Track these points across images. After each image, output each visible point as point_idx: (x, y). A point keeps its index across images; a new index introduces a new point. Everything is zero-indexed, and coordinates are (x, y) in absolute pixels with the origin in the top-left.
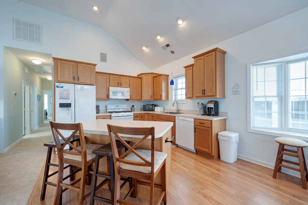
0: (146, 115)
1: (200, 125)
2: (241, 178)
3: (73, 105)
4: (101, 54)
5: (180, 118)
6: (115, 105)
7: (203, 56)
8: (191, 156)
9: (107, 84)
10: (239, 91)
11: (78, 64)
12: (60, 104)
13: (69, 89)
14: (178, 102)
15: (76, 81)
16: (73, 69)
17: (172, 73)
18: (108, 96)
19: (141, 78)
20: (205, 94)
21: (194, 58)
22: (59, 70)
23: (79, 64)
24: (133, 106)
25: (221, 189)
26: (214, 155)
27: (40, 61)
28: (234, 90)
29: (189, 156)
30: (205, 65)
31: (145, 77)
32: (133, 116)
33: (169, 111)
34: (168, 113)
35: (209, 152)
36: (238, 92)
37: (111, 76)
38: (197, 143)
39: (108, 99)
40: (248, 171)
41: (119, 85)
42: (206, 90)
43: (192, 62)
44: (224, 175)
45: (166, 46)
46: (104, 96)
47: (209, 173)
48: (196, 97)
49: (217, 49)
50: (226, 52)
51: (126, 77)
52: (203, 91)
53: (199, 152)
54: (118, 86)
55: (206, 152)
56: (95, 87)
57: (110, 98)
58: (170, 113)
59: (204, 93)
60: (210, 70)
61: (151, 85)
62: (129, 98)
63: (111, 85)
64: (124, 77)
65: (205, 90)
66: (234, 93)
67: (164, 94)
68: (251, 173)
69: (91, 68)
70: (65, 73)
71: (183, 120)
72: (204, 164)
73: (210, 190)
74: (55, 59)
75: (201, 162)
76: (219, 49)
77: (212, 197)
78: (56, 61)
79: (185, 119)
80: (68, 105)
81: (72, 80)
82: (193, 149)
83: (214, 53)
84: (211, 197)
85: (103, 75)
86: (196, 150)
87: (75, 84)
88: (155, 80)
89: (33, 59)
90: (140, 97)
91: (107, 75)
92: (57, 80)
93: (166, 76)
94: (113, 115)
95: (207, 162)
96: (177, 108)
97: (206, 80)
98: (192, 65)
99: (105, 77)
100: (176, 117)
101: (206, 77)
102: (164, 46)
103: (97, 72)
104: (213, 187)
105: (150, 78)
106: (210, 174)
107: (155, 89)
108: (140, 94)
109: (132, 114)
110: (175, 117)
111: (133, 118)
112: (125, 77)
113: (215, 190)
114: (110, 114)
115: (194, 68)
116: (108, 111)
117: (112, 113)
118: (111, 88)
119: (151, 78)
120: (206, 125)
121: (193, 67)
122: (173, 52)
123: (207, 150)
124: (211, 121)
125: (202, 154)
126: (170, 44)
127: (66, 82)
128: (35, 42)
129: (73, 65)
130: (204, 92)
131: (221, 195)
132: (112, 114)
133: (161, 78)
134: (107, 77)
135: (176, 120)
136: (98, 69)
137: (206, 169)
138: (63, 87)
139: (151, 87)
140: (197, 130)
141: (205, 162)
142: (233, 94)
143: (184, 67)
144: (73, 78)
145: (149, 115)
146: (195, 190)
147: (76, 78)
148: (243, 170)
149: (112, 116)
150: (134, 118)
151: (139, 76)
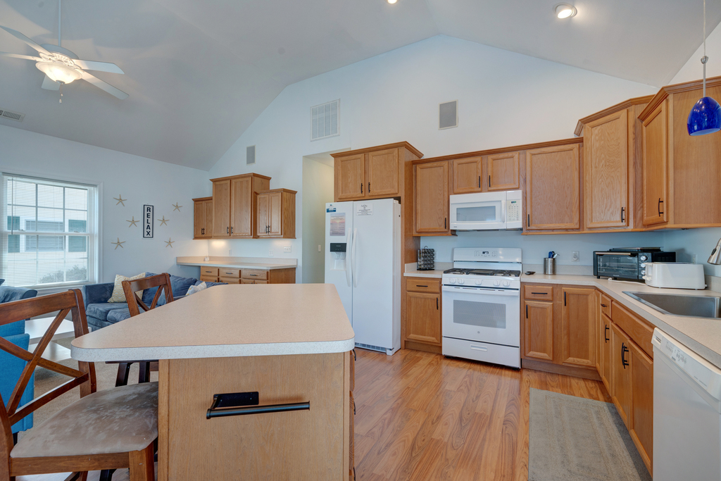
3: (348, 248)
4: (443, 106)
6: (478, 249)
11: (370, 153)
12: (331, 244)
13: (344, 214)
15: (365, 192)
16: (361, 169)
18: (447, 223)
19: (580, 141)
24: (551, 254)
31: (596, 131)
32: (518, 293)
37: (457, 162)
39: (449, 232)
41: (485, 183)
46: (436, 224)
51: (510, 154)
54: (480, 189)
57: (454, 228)
61: (623, 158)
63: (455, 191)
64: (501, 155)
78: (340, 159)
80: (343, 248)
85: (435, 164)
88: (644, 129)
90: (576, 220)
91: (445, 162)
92: (337, 198)
99: (441, 170)
100: (655, 332)
105: (620, 130)
107: (645, 174)
108: (576, 209)
109: (514, 282)
110: (653, 329)
111: (520, 300)
112: (506, 155)
118: (454, 199)
119: (624, 128)
127: (350, 198)
128: (331, 135)
129: (360, 159)
133: (665, 108)
138: (335, 211)
139: (625, 168)
144: (361, 188)
145: (599, 297)
147: (366, 187)
149: (443, 281)
150: (525, 299)
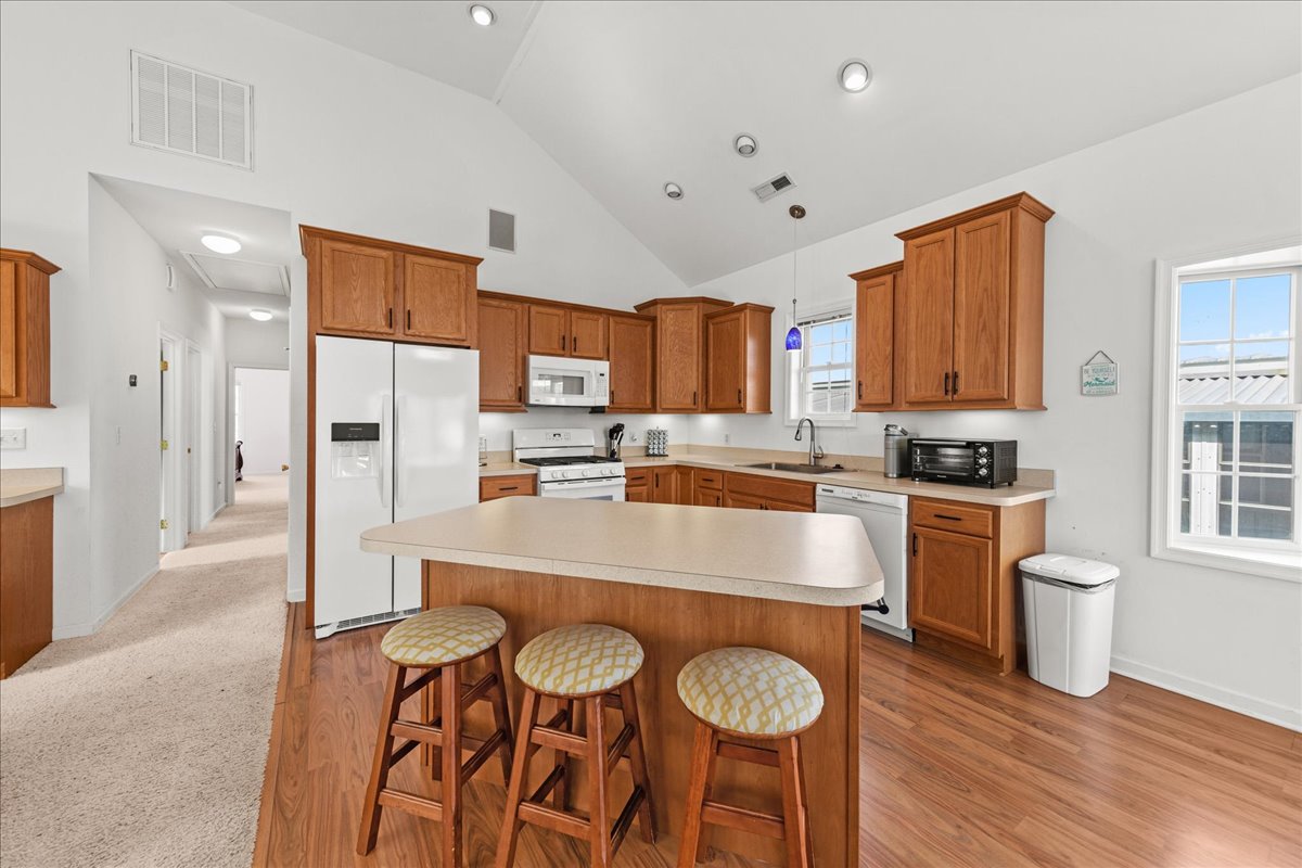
0: (673, 476)
1: (942, 527)
2: (1159, 766)
3: (386, 433)
4: (493, 214)
5: (838, 492)
6: (548, 431)
7: (953, 229)
8: (897, 657)
9: (520, 344)
10: (1111, 379)
11: (407, 255)
12: (333, 424)
14: (815, 424)
15: (398, 327)
16: (386, 280)
17: (794, 301)
18: (522, 394)
19: (653, 320)
20: (955, 391)
21: (905, 236)
22: (327, 282)
23: (410, 258)
25: (1090, 819)
26: (1002, 657)
27: (236, 239)
28: (1085, 376)
29: (889, 657)
30: (959, 268)
31: (670, 315)
32: (624, 481)
33: (773, 460)
34: (768, 466)
35: (983, 644)
36: (1106, 384)
37: (534, 309)
38: (921, 600)
39: (524, 407)
40: (1172, 733)
41: (567, 347)
42: (962, 375)
43: (896, 252)
44: (1078, 749)
45: (773, 183)
46: (507, 393)
47: (1009, 738)
48: (911, 403)
49: (1024, 197)
50: (1053, 213)
51: (595, 316)
52: (947, 376)
53: (927, 636)
54: (562, 352)
55: (967, 642)
56: (475, 354)
57: (532, 401)
58: (780, 467)
59: (950, 388)
60: (986, 290)
61: (695, 349)
62: (604, 401)
63: (532, 350)
64: (586, 315)
65: (956, 376)
66: (1086, 389)
67: (751, 388)
68: (1189, 742)
69: (459, 277)
70: (355, 295)
71: (854, 500)
72: (968, 694)
73: (1046, 821)
74: (310, 235)
75: (950, 687)
76: (1030, 197)
77: (1067, 861)
78: (318, 243)
79: (863, 499)
80: (369, 432)
81: (380, 324)
82: (904, 626)
83: (1005, 216)
84: (1063, 859)
85: (504, 304)
86: (914, 631)
87: (395, 342)
88: (711, 327)
89: (207, 233)
90: (648, 401)
91: (517, 306)
92: (319, 324)
93: (763, 314)
94: (546, 472)
95: (977, 685)
96: (813, 447)
97: (962, 333)
98: (894, 269)
99: (512, 316)
100: (819, 488)
101: (962, 320)
102: (764, 187)
103: (482, 294)
104: (1049, 807)
105: (692, 321)
106: (1012, 742)
107: (711, 365)
108: (648, 388)
109: (618, 468)
110: (814, 485)
111: (623, 488)
112: (592, 315)
113: (1069, 823)
114: (531, 470)
115: (899, 279)
116: (519, 455)
117: (540, 465)
118: (535, 361)
119: (695, 320)
120: (968, 525)
121: (895, 277)
122: (797, 212)
123: (974, 635)
124: (996, 510)
125: (945, 646)
126: (790, 177)
127: (357, 331)
128: (220, 160)
129: (386, 261)
130: (951, 381)
131: (1105, 850)
132: (542, 468)
133: (743, 318)
134: (519, 311)
135: (817, 498)
136: (486, 280)
137: (986, 716)
139: (695, 358)
140: (921, 542)
141: (966, 686)
142: (1082, 394)
143: (853, 276)
144: (386, 316)
145: (689, 474)
146: (977, 822)
147: (400, 317)
148: (1150, 728)
149: (543, 477)
150: (627, 486)
151: (644, 312)
